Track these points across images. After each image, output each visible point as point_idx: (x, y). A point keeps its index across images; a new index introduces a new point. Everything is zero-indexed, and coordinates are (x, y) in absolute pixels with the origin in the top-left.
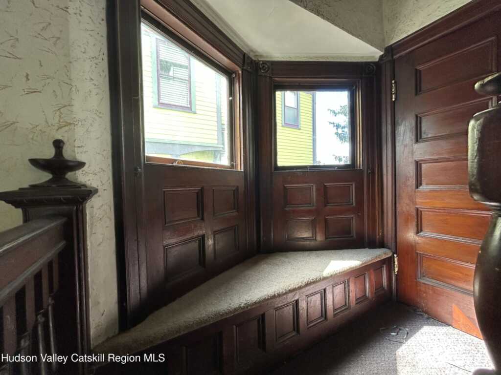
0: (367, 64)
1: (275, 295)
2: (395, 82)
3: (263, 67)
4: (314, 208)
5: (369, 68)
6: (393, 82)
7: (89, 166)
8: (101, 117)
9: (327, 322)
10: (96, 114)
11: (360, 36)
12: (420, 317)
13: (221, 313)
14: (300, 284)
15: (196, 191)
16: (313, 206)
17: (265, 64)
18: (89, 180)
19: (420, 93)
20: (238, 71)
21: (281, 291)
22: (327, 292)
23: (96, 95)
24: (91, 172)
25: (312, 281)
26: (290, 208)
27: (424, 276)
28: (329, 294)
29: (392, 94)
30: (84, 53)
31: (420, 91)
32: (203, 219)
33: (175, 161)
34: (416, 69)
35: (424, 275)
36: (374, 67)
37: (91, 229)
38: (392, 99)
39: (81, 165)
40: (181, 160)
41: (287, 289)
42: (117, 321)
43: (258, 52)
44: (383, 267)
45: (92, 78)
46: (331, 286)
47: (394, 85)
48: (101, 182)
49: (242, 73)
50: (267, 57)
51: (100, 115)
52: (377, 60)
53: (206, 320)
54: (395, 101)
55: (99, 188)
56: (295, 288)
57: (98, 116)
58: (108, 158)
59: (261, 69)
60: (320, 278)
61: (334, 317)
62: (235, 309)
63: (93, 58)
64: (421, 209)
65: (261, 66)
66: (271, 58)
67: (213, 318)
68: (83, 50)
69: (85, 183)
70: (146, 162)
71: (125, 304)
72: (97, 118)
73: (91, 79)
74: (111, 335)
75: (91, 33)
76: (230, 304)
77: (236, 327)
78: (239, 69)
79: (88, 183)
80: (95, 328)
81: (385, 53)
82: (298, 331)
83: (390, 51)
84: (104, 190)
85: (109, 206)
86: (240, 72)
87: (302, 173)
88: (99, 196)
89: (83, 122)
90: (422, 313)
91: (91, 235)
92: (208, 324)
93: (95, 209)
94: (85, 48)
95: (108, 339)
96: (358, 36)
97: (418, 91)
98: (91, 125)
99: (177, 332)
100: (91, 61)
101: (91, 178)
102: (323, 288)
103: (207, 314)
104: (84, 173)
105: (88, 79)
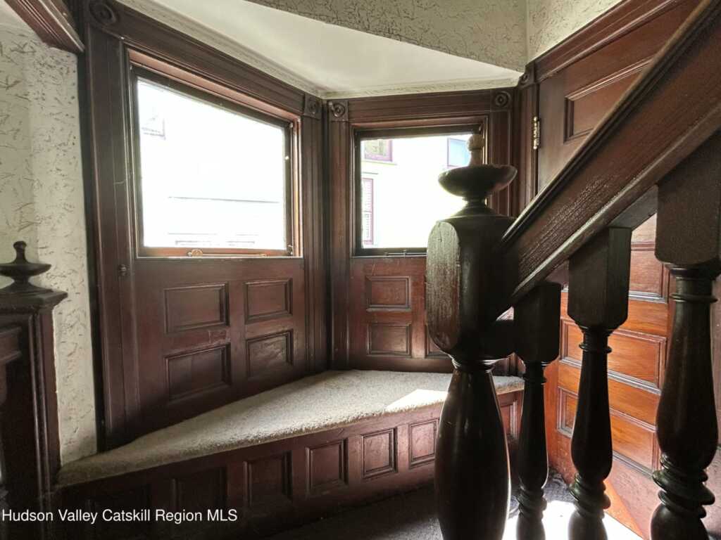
0: (497, 92)
1: (301, 429)
2: (538, 120)
3: (336, 109)
4: (409, 310)
5: (501, 97)
6: (535, 119)
7: (56, 268)
8: (71, 211)
9: (397, 474)
10: (65, 208)
11: (472, 54)
12: (557, 486)
13: (218, 445)
14: (344, 419)
15: (219, 289)
16: (408, 308)
17: (338, 104)
18: (56, 284)
19: (572, 137)
20: (297, 119)
21: (313, 425)
22: (399, 433)
23: (65, 186)
24: (59, 274)
25: (365, 416)
26: (374, 310)
27: (566, 425)
28: (401, 435)
29: (533, 139)
30: (48, 141)
31: (572, 134)
32: (228, 324)
33: (190, 250)
34: (567, 100)
35: (567, 423)
36: (509, 96)
37: (59, 338)
38: (533, 145)
39: (45, 268)
40: (199, 249)
41: (322, 424)
42: (95, 440)
43: (328, 88)
44: (512, 404)
45: (59, 167)
46: (407, 426)
47: (535, 125)
48: (72, 285)
49: (302, 120)
50: (343, 93)
51: (70, 209)
52: (515, 84)
53: (197, 451)
54: (537, 150)
55: (69, 292)
56: (336, 423)
57: (67, 210)
58: (81, 257)
59: (332, 111)
60: (380, 414)
61: (410, 469)
62: (239, 442)
63: (60, 145)
64: (567, 323)
65: (333, 108)
66: (349, 94)
67: (207, 450)
68: (47, 138)
69: (51, 288)
70: (138, 257)
71: (103, 422)
72: (66, 212)
73: (58, 170)
74: (87, 454)
75: (58, 117)
76: (235, 435)
77: (248, 464)
78: (296, 117)
79: (54, 288)
80: (66, 444)
81: (525, 73)
82: (346, 480)
83: (534, 69)
84: (77, 293)
85: (83, 311)
86: (299, 121)
87: (392, 261)
88: (69, 301)
89: (48, 220)
90: (559, 481)
91: (58, 345)
92: (200, 456)
93: (64, 316)
94: (50, 137)
95: (83, 458)
96: (469, 55)
97: (569, 135)
98: (58, 221)
99: (157, 461)
100: (58, 149)
101: (59, 282)
102: (394, 426)
103: (201, 444)
104: (49, 275)
105: (54, 169)
